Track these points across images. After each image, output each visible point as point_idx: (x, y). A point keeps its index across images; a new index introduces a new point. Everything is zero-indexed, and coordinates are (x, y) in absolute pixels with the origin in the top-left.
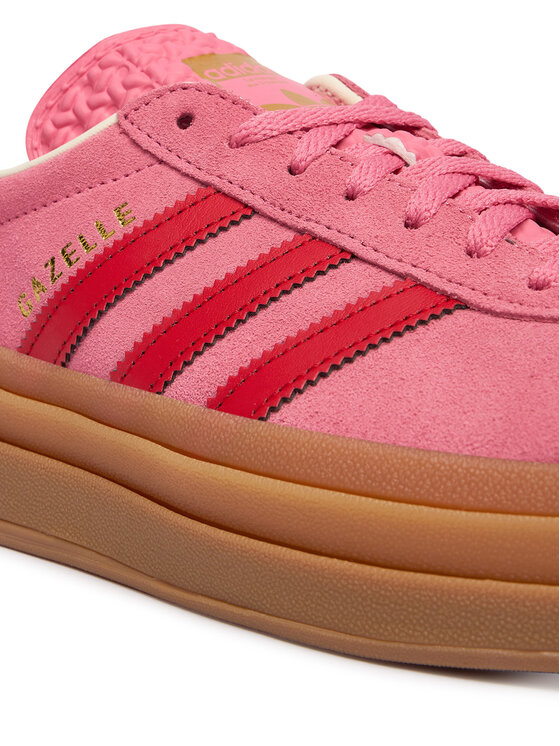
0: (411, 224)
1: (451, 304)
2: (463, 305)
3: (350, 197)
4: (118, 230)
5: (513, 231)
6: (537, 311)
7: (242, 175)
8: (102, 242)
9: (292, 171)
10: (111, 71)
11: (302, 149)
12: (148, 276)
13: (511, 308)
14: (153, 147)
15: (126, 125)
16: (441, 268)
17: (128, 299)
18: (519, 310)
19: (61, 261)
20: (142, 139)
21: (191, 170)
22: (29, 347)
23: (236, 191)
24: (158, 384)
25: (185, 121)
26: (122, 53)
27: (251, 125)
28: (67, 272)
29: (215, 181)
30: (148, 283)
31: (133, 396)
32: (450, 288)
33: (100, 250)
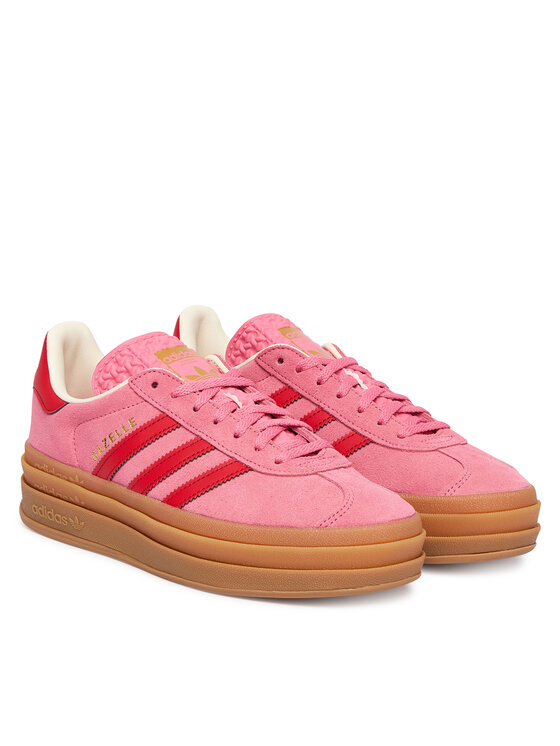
0: (236, 437)
1: (248, 469)
2: (251, 470)
3: (216, 423)
4: (131, 429)
5: (273, 439)
6: (276, 473)
7: (178, 410)
8: (124, 434)
9: (195, 410)
10: (125, 357)
11: (199, 400)
12: (142, 449)
13: (267, 471)
14: (142, 395)
15: (132, 384)
16: (245, 456)
17: (135, 457)
18: (270, 472)
19: (108, 440)
20: (138, 391)
21: (158, 406)
22: (96, 473)
23: (174, 417)
24: (145, 492)
25: (155, 385)
26: (130, 350)
27: (180, 389)
28: (111, 444)
29: (166, 412)
30: (142, 452)
31: (135, 496)
32: (247, 463)
33: (123, 437)
